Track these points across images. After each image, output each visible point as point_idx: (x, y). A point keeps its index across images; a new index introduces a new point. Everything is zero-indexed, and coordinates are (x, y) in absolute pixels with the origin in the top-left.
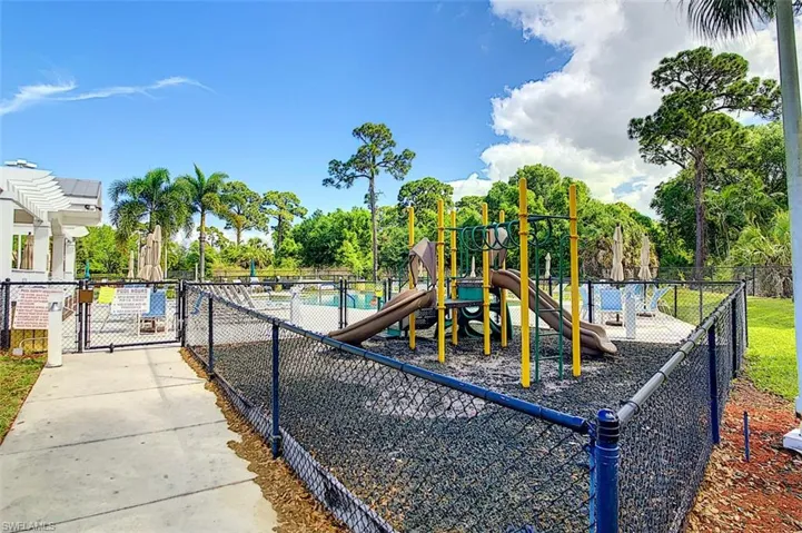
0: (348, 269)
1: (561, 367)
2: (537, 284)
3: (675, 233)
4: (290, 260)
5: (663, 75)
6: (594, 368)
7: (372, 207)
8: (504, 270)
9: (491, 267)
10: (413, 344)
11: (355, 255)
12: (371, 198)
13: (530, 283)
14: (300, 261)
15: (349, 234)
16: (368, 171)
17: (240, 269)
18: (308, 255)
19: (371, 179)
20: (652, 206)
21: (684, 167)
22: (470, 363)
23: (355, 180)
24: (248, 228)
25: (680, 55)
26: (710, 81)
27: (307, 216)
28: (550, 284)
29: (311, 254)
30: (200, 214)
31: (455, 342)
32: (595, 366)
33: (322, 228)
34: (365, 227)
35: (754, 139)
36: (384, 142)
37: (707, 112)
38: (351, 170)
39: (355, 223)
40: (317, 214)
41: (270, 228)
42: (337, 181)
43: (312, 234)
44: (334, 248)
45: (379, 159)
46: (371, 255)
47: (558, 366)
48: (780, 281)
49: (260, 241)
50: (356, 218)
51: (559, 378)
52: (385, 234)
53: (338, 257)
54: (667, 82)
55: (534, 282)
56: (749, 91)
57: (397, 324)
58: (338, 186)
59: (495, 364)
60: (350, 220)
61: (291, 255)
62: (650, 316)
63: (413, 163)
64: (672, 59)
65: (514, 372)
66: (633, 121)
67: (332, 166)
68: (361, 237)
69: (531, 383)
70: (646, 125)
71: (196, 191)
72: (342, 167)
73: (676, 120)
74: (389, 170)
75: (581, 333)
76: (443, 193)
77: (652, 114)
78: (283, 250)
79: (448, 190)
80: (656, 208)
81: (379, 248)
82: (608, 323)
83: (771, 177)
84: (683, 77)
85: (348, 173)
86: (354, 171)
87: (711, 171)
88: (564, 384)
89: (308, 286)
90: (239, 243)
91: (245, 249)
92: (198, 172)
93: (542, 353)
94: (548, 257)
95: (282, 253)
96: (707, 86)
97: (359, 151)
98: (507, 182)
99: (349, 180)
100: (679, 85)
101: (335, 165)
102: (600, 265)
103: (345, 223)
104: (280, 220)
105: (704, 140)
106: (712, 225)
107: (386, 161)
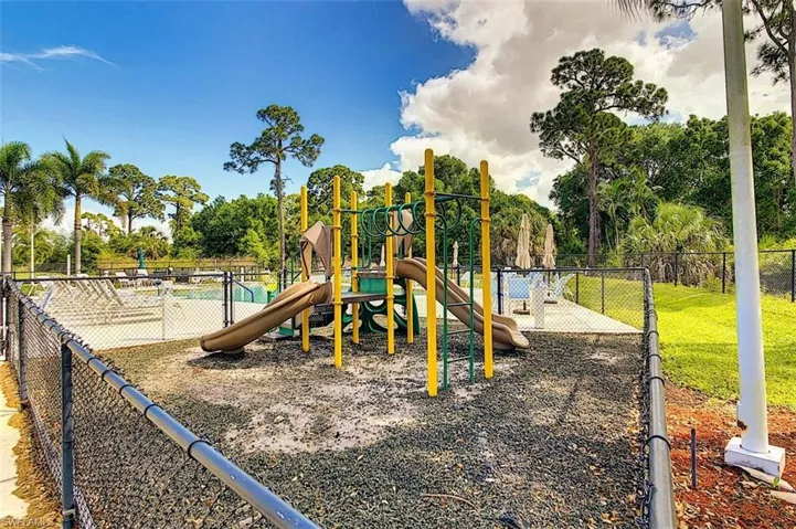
0: (253, 259)
1: (471, 366)
2: (446, 272)
3: (571, 223)
4: (189, 250)
5: (562, 73)
6: (506, 366)
7: (278, 193)
8: (410, 258)
9: (395, 255)
10: (306, 345)
11: (261, 245)
12: (277, 184)
13: (437, 273)
14: (200, 251)
15: (254, 222)
16: (274, 156)
17: (130, 260)
18: (209, 245)
19: (278, 164)
20: (551, 197)
21: (578, 161)
22: (371, 366)
23: (260, 165)
24: (142, 215)
25: (577, 55)
26: (602, 82)
27: (208, 203)
28: (459, 273)
29: (212, 243)
30: (74, 198)
31: (357, 340)
32: (507, 362)
33: (224, 216)
34: (272, 215)
35: (638, 138)
36: (291, 126)
37: (601, 109)
38: (255, 154)
39: (260, 210)
40: (220, 201)
41: (166, 216)
42: (239, 166)
43: (212, 222)
44: (238, 237)
45: (286, 144)
46: (278, 244)
47: (468, 365)
48: (663, 267)
49: (153, 229)
50: (262, 204)
51: (470, 382)
52: (293, 223)
53: (241, 247)
54: (565, 80)
55: (442, 271)
56: (635, 92)
57: (289, 322)
58: (241, 171)
59: (399, 365)
60: (255, 208)
61: (190, 244)
62: (552, 303)
63: (321, 149)
64: (570, 58)
65: (420, 374)
66: (535, 115)
67: (234, 149)
68: (267, 225)
69: (439, 390)
70: (547, 119)
71: (68, 171)
72: (245, 150)
73: (574, 116)
74: (297, 155)
75: (493, 327)
76: (354, 181)
77: (552, 109)
78: (180, 239)
79: (359, 178)
80: (554, 199)
81: (287, 237)
82: (515, 312)
83: (650, 173)
84: (579, 77)
85: (252, 157)
86: (258, 155)
87: (603, 165)
88: (477, 388)
89: (204, 279)
90: (130, 232)
91: (136, 239)
92: (70, 149)
93: (451, 350)
94: (456, 246)
95: (180, 243)
96: (599, 86)
97: (264, 134)
98: (416, 171)
99: (253, 165)
100: (576, 83)
101: (237, 149)
102: (503, 253)
103: (250, 210)
104: (178, 207)
105: (598, 136)
106: (604, 215)
107: (293, 146)
